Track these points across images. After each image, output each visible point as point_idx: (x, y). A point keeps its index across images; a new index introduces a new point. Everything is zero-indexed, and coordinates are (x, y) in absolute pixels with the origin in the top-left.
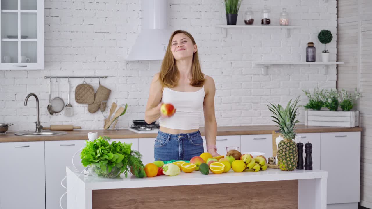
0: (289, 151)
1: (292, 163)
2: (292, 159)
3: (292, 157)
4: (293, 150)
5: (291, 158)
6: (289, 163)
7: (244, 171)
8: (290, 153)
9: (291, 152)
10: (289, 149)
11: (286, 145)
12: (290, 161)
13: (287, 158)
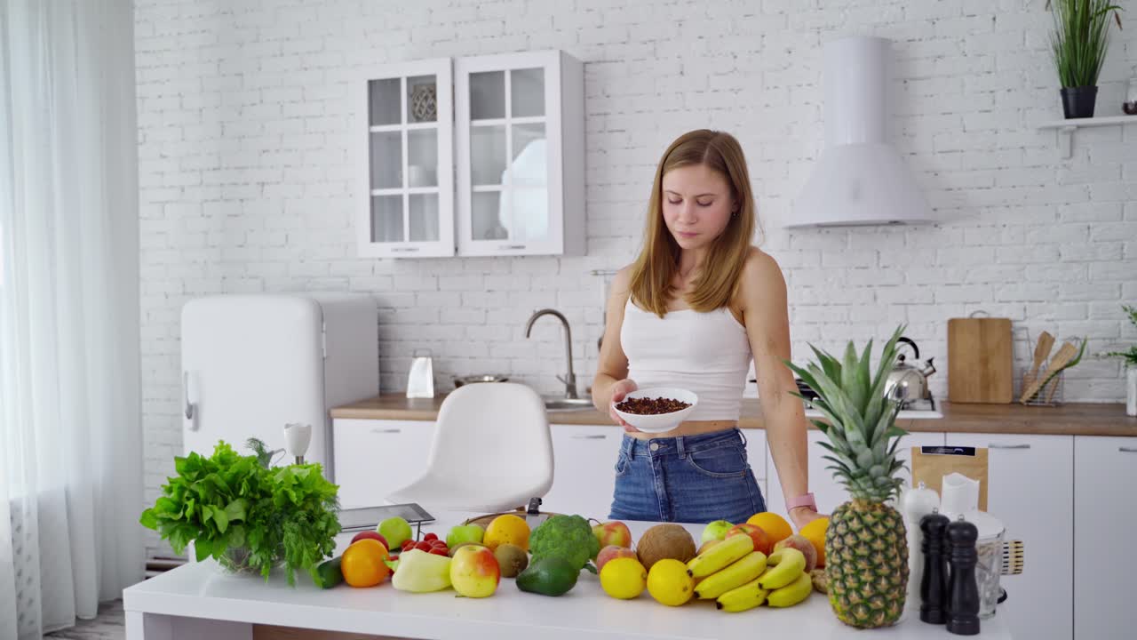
0: (854, 552)
1: (869, 600)
2: (865, 583)
3: (866, 577)
4: (870, 547)
5: (863, 578)
6: (854, 597)
7: (687, 604)
8: (856, 557)
9: (862, 557)
10: (855, 542)
11: (844, 526)
12: (858, 590)
13: (844, 576)
